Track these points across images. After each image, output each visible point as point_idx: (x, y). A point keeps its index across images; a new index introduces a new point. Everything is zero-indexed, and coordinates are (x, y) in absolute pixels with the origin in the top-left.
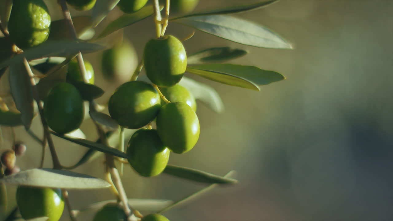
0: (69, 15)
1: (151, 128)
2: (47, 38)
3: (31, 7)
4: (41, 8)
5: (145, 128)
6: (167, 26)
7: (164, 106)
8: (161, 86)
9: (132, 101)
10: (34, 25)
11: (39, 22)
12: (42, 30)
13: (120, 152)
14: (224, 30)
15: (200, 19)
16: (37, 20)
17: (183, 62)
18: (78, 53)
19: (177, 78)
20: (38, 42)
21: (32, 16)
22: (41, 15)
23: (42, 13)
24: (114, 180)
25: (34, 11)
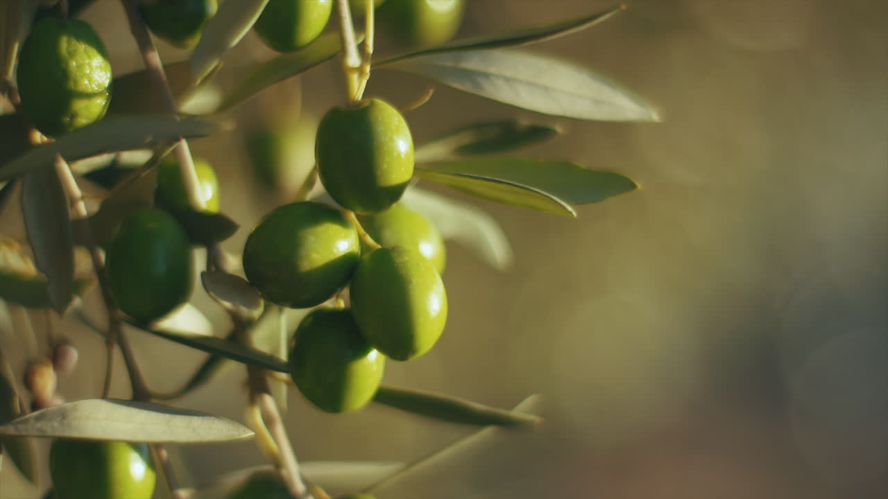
0: (156, 59)
1: (342, 304)
2: (105, 111)
3: (64, 44)
4: (87, 46)
5: (329, 304)
6: (367, 77)
7: (366, 257)
8: (360, 212)
9: (294, 246)
10: (71, 85)
11: (84, 75)
12: (89, 96)
13: (278, 360)
14: (501, 83)
15: (446, 61)
16: (78, 74)
17: (403, 156)
18: (178, 140)
19: (396, 193)
20: (82, 121)
21: (67, 65)
22: (87, 61)
23: (89, 57)
24: (268, 421)
25: (72, 54)
